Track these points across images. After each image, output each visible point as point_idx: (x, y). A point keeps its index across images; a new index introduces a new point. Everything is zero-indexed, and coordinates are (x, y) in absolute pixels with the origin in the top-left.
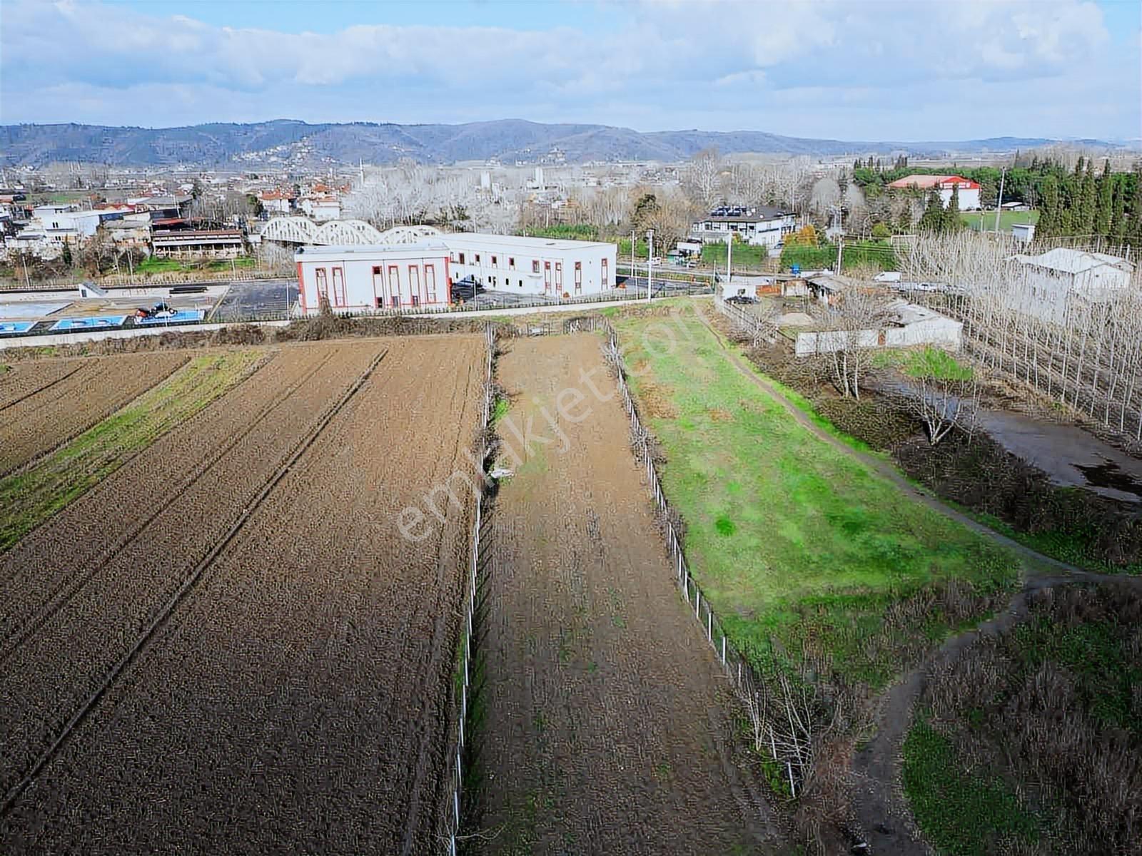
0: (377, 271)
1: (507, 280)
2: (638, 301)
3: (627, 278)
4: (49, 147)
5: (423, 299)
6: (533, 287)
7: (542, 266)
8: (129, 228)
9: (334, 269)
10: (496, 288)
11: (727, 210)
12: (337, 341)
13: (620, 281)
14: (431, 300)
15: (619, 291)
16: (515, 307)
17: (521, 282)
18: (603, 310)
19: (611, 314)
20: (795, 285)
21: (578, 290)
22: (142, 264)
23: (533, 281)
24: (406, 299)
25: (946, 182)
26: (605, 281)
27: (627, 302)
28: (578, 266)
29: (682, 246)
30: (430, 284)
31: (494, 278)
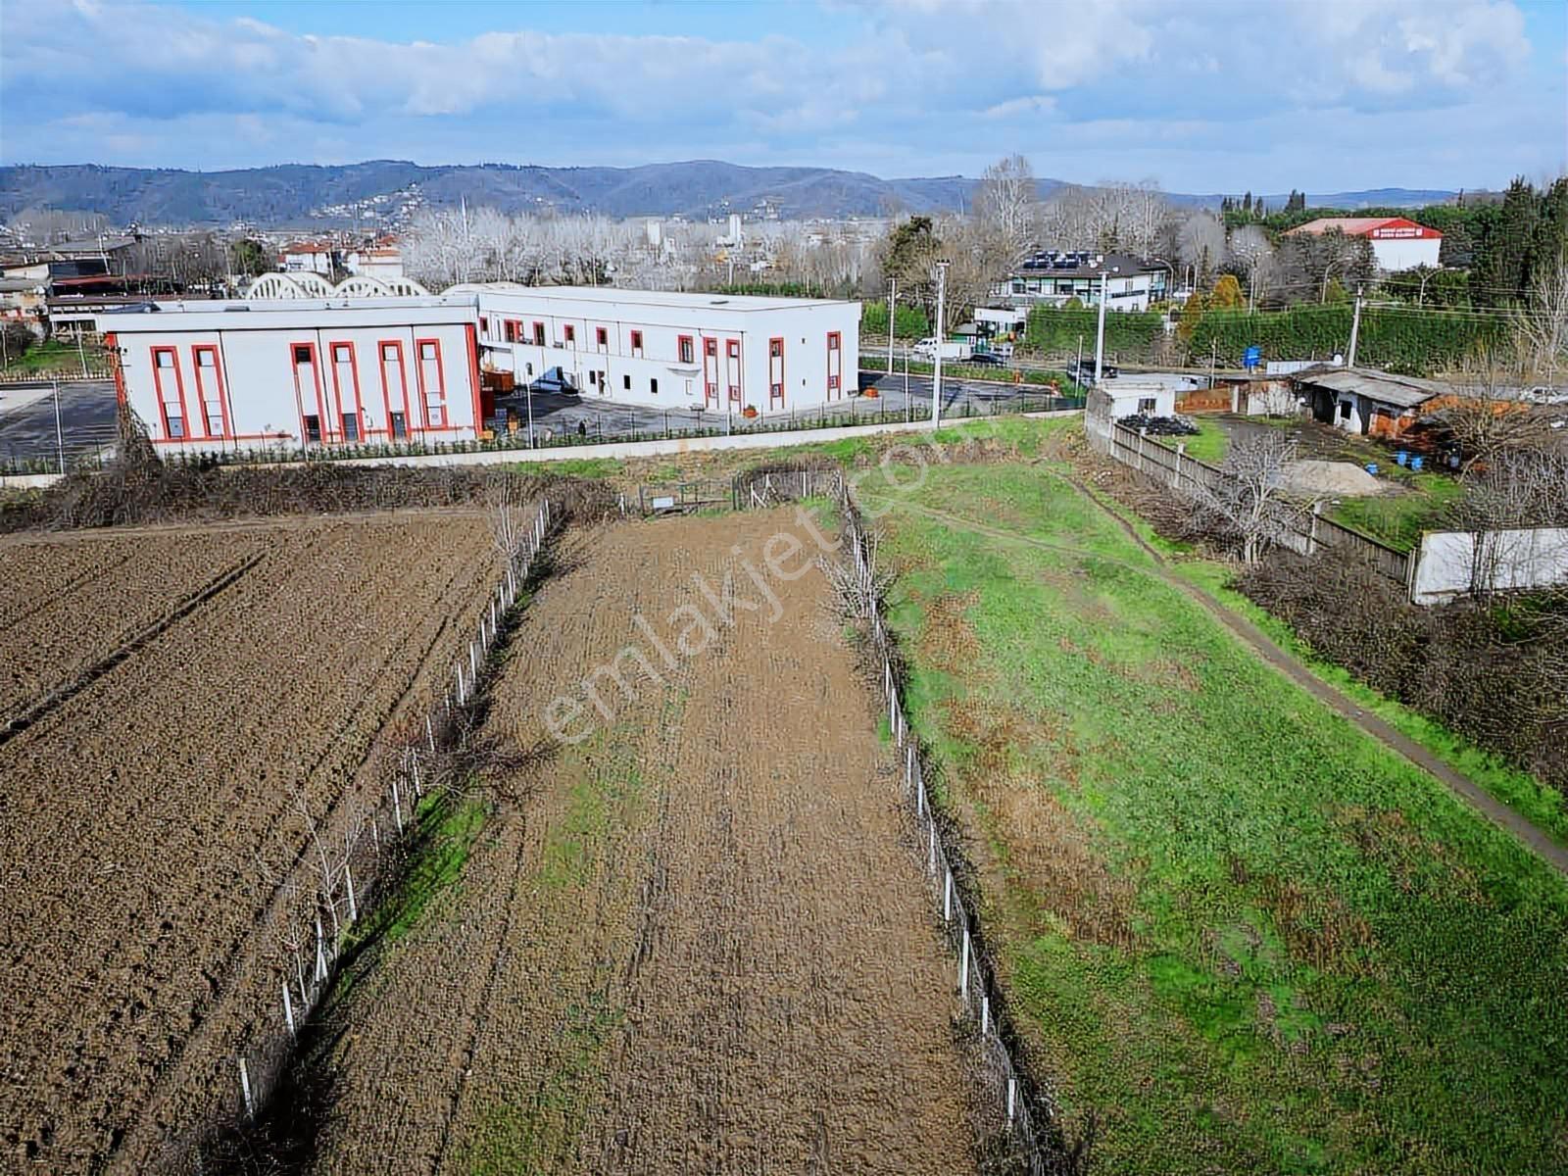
0: (302, 354)
1: (627, 379)
2: (909, 426)
3: (881, 376)
4: (56, 196)
5: (415, 421)
6: (679, 395)
7: (698, 347)
8: (11, 291)
9: (197, 350)
10: (606, 396)
11: (1053, 257)
12: (158, 528)
13: (866, 383)
14: (435, 422)
15: (866, 403)
16: (629, 440)
17: (654, 383)
18: (830, 446)
19: (849, 457)
20: (1266, 391)
21: (777, 401)
22: (29, 352)
23: (682, 379)
24: (375, 418)
25: (1383, 227)
26: (834, 382)
27: (885, 428)
28: (776, 347)
29: (981, 315)
30: (431, 385)
31: (601, 374)
